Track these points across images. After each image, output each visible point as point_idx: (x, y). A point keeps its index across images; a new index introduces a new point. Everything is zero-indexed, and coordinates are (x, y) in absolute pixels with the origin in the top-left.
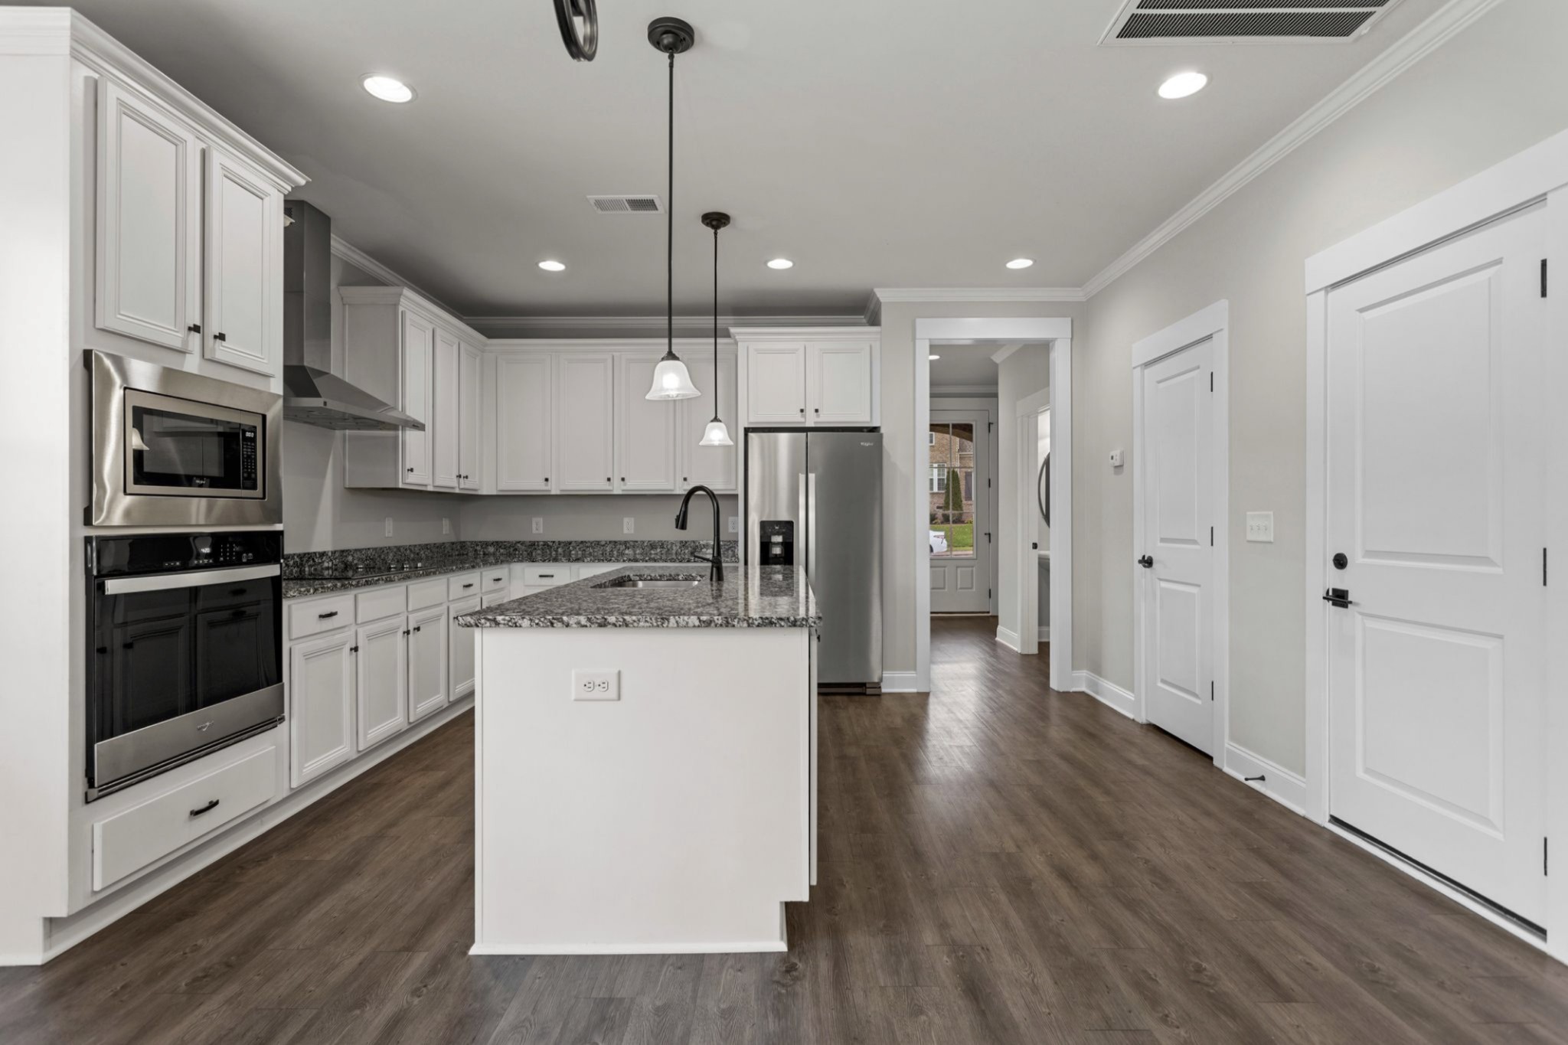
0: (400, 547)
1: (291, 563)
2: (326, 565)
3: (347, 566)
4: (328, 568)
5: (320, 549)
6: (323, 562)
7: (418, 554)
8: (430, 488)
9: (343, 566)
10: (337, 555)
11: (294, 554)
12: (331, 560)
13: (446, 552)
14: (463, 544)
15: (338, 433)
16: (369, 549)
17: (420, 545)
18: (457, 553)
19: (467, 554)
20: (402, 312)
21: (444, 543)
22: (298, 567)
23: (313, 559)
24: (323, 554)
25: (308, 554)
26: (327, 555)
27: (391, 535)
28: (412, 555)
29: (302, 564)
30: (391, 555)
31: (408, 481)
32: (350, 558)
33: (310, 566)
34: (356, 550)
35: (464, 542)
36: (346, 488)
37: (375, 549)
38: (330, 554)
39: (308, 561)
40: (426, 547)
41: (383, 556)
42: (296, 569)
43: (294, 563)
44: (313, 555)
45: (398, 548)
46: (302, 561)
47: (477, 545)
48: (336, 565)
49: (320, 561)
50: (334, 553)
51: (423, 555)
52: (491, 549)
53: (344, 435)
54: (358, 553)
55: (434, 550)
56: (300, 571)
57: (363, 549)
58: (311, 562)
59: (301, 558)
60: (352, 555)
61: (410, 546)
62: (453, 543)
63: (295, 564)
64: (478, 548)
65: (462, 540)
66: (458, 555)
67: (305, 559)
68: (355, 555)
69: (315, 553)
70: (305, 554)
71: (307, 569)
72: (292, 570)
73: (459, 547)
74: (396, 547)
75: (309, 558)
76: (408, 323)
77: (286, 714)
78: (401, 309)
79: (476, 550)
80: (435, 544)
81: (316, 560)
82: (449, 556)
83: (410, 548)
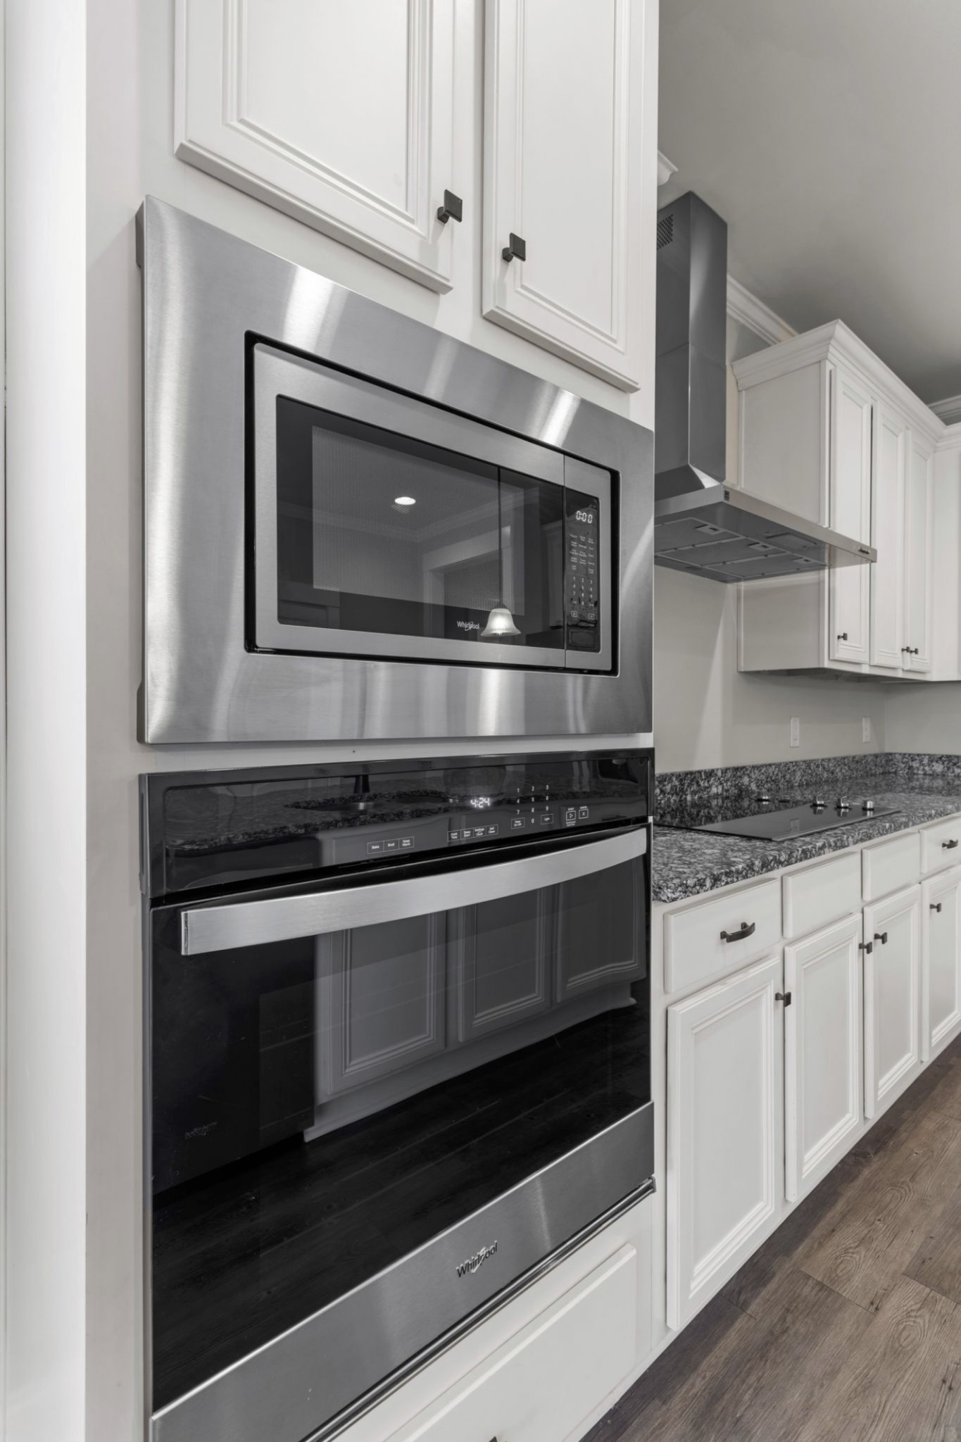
0: (811, 761)
1: (668, 788)
2: (714, 790)
3: (742, 793)
4: (717, 796)
5: (707, 766)
6: (710, 787)
7: (833, 773)
8: (865, 670)
9: (736, 791)
10: (729, 774)
11: (673, 775)
12: (721, 784)
13: (868, 769)
14: (889, 757)
15: (731, 588)
16: (770, 765)
17: (835, 759)
18: (881, 770)
19: (895, 773)
20: (831, 371)
21: (865, 756)
22: (677, 794)
23: (698, 782)
24: (710, 774)
25: (691, 773)
26: (716, 775)
27: (797, 744)
28: (825, 775)
29: (682, 790)
30: (799, 774)
31: (838, 656)
32: (746, 780)
33: (694, 793)
34: (754, 767)
35: (891, 754)
36: (741, 672)
37: (777, 765)
38: (719, 773)
39: (690, 785)
40: (841, 761)
41: (788, 777)
42: (674, 797)
43: (672, 788)
44: (697, 775)
45: (808, 763)
46: (683, 785)
47: (913, 760)
48: (727, 791)
49: (706, 784)
50: (725, 771)
51: (839, 774)
52: (938, 768)
53: (738, 592)
54: (756, 772)
55: (853, 766)
56: (680, 801)
57: (762, 766)
58: (694, 787)
59: (681, 780)
60: (749, 777)
61: (823, 760)
62: (876, 756)
63: (674, 791)
64: (915, 764)
65: (887, 750)
66: (883, 773)
67: (687, 782)
68: (752, 775)
69: (700, 772)
70: (687, 774)
71: (689, 798)
72: (669, 799)
73: (884, 762)
74: (804, 761)
75: (692, 780)
76: (839, 390)
77: (658, 1175)
78: (829, 366)
79: (910, 768)
80: (854, 757)
81: (702, 783)
82: (872, 775)
83: (821, 763)
